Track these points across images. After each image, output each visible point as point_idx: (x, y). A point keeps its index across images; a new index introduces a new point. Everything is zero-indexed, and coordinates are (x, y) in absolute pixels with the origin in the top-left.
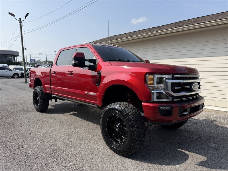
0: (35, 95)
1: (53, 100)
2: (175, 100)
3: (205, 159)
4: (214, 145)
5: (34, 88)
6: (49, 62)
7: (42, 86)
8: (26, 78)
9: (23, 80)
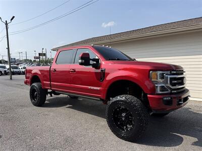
0: (32, 91)
1: (49, 95)
2: (173, 92)
3: (196, 140)
4: (199, 128)
5: (31, 84)
6: (28, 60)
7: (40, 82)
8: (11, 75)
9: (8, 77)
